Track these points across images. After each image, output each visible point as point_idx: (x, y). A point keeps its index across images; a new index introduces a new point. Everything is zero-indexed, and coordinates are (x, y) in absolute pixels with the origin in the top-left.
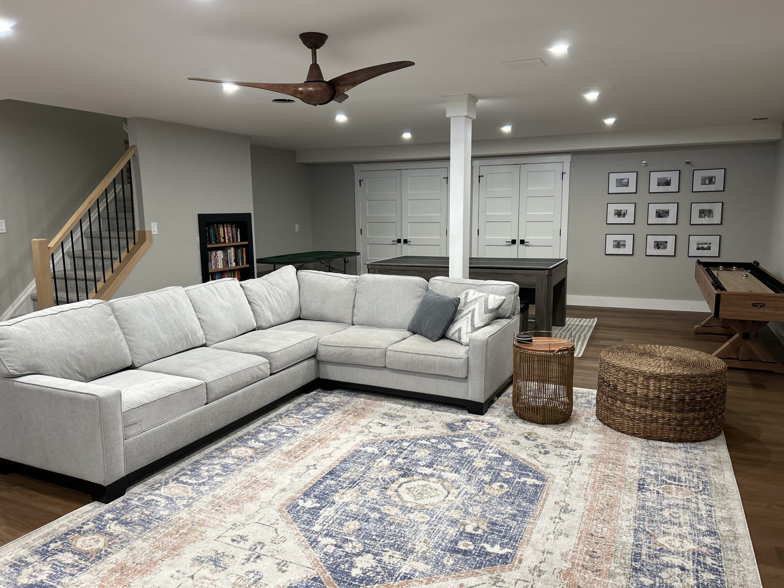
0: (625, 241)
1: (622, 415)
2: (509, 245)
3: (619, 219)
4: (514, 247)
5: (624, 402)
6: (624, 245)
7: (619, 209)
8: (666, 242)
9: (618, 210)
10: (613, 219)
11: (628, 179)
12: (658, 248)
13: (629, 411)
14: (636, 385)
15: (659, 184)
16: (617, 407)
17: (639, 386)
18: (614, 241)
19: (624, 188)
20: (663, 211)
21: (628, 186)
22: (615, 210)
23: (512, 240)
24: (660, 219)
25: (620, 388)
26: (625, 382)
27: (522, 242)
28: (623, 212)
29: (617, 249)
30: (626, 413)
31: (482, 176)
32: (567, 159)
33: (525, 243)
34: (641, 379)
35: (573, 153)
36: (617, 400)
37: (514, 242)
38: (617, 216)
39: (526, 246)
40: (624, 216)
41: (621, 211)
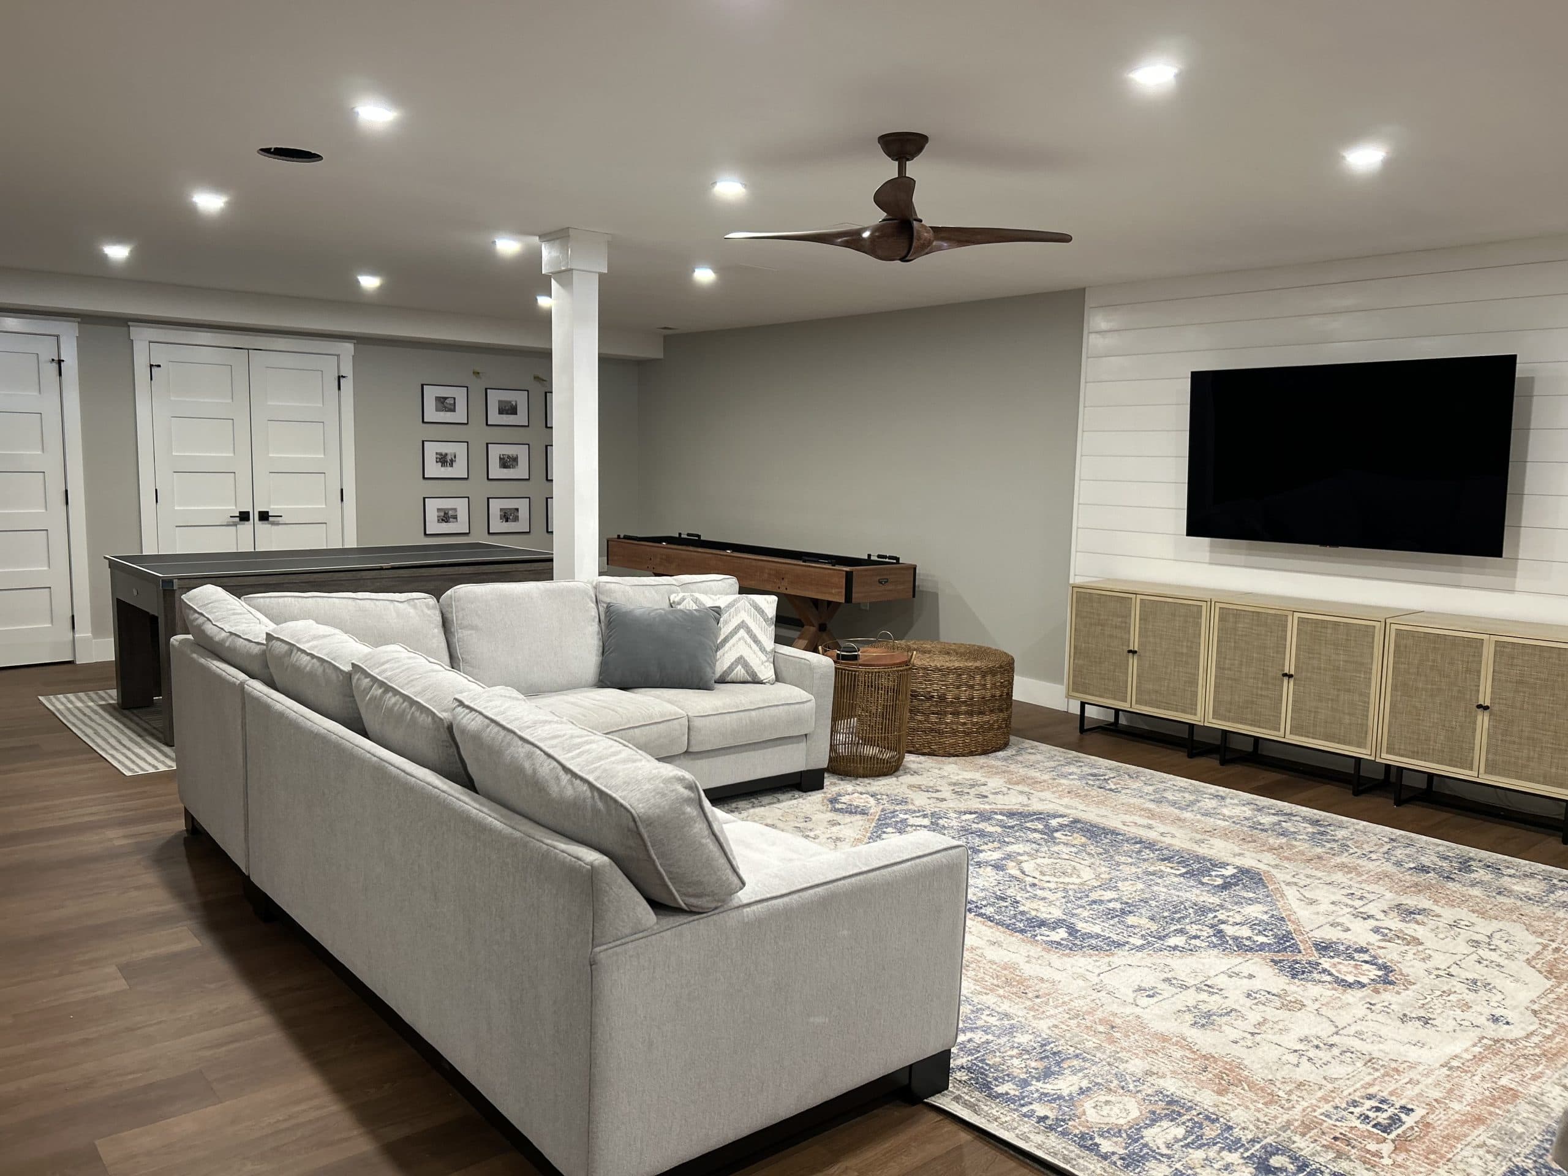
0: (455, 510)
1: (954, 732)
2: (235, 524)
3: (443, 469)
4: (246, 527)
5: (956, 714)
6: (455, 517)
7: (444, 451)
8: (517, 510)
9: (441, 454)
10: (434, 469)
11: (454, 399)
12: (507, 521)
13: (964, 724)
14: (972, 687)
15: (501, 412)
16: (947, 724)
17: (977, 687)
18: (439, 510)
19: (449, 413)
20: (509, 457)
21: (454, 410)
22: (437, 453)
23: (240, 512)
24: (505, 470)
25: (950, 697)
26: (958, 687)
27: (264, 516)
28: (449, 458)
29: (444, 525)
30: (961, 728)
31: (159, 366)
32: (348, 347)
33: (271, 519)
34: (978, 677)
35: (360, 340)
36: (946, 713)
37: (244, 517)
38: (440, 464)
39: (273, 524)
40: (451, 466)
41: (446, 454)
